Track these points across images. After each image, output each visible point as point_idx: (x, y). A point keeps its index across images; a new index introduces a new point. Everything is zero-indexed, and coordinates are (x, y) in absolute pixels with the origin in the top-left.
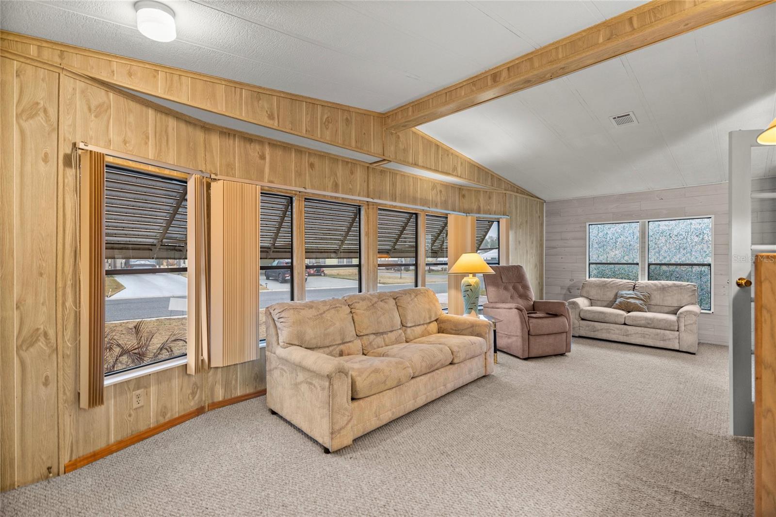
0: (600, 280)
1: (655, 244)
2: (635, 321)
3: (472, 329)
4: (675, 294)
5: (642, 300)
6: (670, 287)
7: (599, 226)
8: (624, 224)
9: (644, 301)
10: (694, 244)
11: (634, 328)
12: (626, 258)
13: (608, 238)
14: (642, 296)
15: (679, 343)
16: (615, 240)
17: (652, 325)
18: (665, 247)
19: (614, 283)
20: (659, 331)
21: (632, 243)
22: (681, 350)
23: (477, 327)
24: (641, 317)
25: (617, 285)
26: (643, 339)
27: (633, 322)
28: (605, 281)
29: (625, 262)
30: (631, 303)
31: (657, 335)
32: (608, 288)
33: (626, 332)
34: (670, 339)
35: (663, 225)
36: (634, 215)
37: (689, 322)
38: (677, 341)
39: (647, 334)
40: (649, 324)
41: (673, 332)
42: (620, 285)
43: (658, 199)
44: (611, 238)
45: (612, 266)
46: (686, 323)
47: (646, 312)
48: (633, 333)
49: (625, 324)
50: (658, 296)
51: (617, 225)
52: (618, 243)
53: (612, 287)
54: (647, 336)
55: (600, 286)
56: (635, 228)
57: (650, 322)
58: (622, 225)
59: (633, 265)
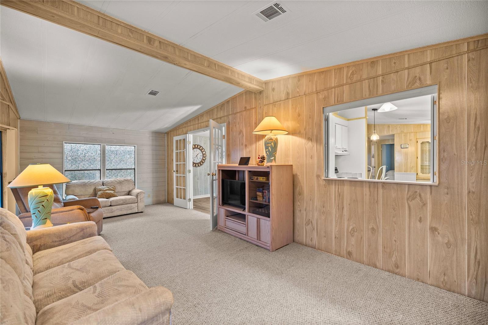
0: (81, 182)
1: (109, 158)
2: (117, 202)
3: (82, 232)
4: (126, 185)
5: (112, 190)
6: (123, 181)
7: (73, 144)
8: (90, 145)
9: (114, 191)
10: (127, 159)
11: (116, 207)
12: (92, 166)
13: (79, 154)
14: (112, 188)
15: (138, 209)
16: (84, 155)
17: (126, 203)
18: (114, 160)
19: (91, 182)
20: (129, 205)
21: (95, 157)
22: (138, 212)
23: (88, 229)
24: (119, 200)
25: (94, 184)
26: (121, 212)
27: (116, 203)
28: (84, 182)
29: (91, 169)
30: (108, 193)
31: (128, 207)
32: (87, 186)
33: (111, 210)
34: (133, 208)
35: (113, 148)
36: (98, 140)
37: (142, 197)
38: (137, 208)
39: (123, 208)
40: (124, 202)
41: (135, 204)
42: (95, 183)
43: (111, 133)
44: (81, 153)
45: (83, 172)
46: (141, 198)
47: (117, 196)
48: (115, 210)
49: (110, 206)
50: (119, 187)
51: (85, 145)
52: (87, 157)
53: (90, 185)
54: (123, 209)
55: (82, 186)
56: (98, 147)
57: (125, 201)
58: (89, 145)
59: (96, 171)
